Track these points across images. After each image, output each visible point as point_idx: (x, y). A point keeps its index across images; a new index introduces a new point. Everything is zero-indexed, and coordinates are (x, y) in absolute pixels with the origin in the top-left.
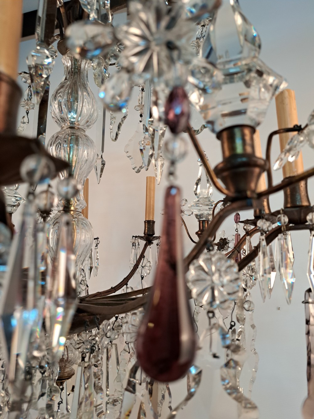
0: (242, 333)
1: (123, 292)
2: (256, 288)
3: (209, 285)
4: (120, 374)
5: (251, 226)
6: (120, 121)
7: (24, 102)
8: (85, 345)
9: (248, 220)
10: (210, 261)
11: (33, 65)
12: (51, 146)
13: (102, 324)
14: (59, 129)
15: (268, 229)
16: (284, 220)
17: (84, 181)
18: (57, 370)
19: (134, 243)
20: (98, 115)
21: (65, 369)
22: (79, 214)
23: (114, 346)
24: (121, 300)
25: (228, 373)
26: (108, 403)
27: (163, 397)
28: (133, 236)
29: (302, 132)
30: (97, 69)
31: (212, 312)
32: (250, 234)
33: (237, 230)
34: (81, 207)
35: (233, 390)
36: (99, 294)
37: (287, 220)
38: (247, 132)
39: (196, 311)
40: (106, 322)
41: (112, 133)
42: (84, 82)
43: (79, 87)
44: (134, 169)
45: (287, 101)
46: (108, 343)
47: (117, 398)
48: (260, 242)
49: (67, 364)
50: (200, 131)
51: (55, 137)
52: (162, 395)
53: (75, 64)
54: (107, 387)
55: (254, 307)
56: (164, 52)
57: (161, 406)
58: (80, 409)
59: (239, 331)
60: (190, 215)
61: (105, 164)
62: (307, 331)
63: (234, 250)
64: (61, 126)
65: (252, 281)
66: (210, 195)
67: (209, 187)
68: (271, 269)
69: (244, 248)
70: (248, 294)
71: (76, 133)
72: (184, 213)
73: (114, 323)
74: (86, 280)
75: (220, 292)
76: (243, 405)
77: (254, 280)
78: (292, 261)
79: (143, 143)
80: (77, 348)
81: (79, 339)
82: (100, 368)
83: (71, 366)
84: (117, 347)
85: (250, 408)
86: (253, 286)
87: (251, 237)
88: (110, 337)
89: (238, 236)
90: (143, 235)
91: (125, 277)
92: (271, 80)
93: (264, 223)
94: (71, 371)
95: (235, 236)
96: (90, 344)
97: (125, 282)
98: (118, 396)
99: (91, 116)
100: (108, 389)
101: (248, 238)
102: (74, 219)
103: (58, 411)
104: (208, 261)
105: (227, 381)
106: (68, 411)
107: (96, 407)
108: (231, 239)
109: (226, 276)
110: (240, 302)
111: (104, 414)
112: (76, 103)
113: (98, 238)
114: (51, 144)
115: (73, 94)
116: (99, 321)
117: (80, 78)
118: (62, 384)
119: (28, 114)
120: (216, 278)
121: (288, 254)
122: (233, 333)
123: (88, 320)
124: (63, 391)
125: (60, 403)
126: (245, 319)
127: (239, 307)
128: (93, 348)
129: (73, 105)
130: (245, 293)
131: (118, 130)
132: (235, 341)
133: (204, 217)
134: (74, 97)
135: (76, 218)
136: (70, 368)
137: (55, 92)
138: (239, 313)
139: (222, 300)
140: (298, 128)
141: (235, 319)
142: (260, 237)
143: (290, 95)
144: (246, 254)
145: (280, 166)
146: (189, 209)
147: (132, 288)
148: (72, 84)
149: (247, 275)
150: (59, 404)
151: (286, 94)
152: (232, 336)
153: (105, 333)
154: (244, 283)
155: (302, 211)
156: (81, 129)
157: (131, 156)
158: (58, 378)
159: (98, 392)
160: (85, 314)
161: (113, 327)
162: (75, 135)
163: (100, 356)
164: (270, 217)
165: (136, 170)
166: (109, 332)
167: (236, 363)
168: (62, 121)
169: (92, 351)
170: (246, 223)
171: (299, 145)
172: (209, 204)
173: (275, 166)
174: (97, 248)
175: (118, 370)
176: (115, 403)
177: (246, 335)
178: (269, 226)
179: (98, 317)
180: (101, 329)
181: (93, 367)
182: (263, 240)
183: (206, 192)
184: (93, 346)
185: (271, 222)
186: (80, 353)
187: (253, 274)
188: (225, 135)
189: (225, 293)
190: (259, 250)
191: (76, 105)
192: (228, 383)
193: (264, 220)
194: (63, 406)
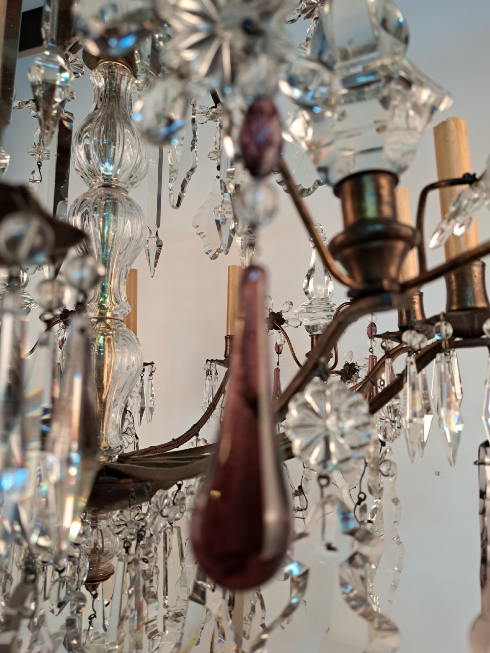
0: (378, 511)
1: (191, 447)
2: (400, 441)
3: (320, 435)
4: (185, 573)
5: (394, 343)
6: (185, 176)
7: (34, 148)
8: (128, 528)
9: (388, 333)
10: (322, 396)
11: (39, 82)
12: (73, 216)
13: (155, 496)
14: (86, 189)
15: (420, 346)
16: (446, 331)
17: (127, 272)
18: (86, 567)
19: (209, 370)
20: (148, 165)
21: (98, 565)
22: (118, 323)
23: (175, 530)
24: (187, 459)
25: (353, 575)
26: (167, 618)
27: (253, 609)
28: (208, 360)
29: (476, 186)
30: (144, 89)
31: (326, 477)
32: (392, 355)
33: (371, 350)
34: (122, 312)
35: (359, 602)
36: (152, 449)
37: (450, 330)
38: (384, 182)
39: (304, 476)
40: (161, 493)
41: (172, 196)
42: (125, 112)
43: (116, 121)
44: (207, 253)
45: (453, 137)
46: (164, 524)
47: (182, 611)
48: (406, 367)
49: (102, 558)
50: (312, 190)
51: (80, 201)
52: (252, 606)
53: (111, 84)
54: (166, 593)
55: (396, 471)
56: (240, 41)
57: (249, 622)
58: (120, 627)
59: (373, 507)
60: (297, 327)
61: (161, 246)
62: (482, 509)
63: (366, 380)
64: (90, 184)
65: (394, 431)
66: (328, 294)
67: (328, 282)
68: (424, 410)
69: (382, 378)
70: (388, 451)
71: (113, 194)
72: (288, 324)
73: (176, 494)
74: (135, 427)
75: (339, 445)
76: (376, 625)
77: (398, 427)
78: (459, 397)
79: (220, 210)
80: (116, 532)
81: (119, 519)
82: (153, 564)
83: (108, 560)
84: (180, 532)
85: (386, 630)
86: (396, 437)
87: (393, 360)
88: (167, 516)
89: (373, 359)
90: (223, 358)
91: (195, 423)
92: (425, 95)
93: (414, 336)
94: (108, 568)
95: (369, 359)
96: (136, 527)
97: (194, 431)
98: (182, 608)
99: (136, 167)
100: (167, 597)
101: (388, 361)
102: (110, 331)
103: (89, 630)
104: (319, 394)
105: (350, 587)
106: (105, 630)
107: (147, 624)
108: (362, 365)
109: (348, 418)
110: (373, 462)
111: (159, 635)
112: (113, 147)
113: (153, 363)
114: (74, 213)
115: (109, 133)
116: (151, 490)
117: (119, 106)
118: (94, 588)
119: (41, 167)
120: (331, 422)
121: (453, 388)
122: (362, 510)
123: (133, 489)
124: (98, 598)
125: (93, 616)
126: (382, 489)
127: (372, 469)
128: (141, 533)
129: (108, 151)
130: (384, 448)
131: (182, 190)
132: (366, 524)
133: (320, 329)
134: (110, 137)
135: (114, 329)
136: (108, 564)
137: (79, 129)
138: (372, 479)
139: (342, 457)
140: (470, 179)
141: (365, 490)
142: (406, 359)
143: (458, 127)
144: (386, 386)
145: (441, 241)
146: (295, 317)
147: (205, 441)
148: (106, 116)
149: (387, 420)
150: (90, 618)
151: (452, 125)
152: (361, 516)
153: (160, 510)
154: (382, 433)
155: (476, 315)
156: (121, 189)
157: (202, 233)
158: (87, 579)
159: (149, 601)
160: (130, 480)
161: (173, 500)
162: (111, 197)
163: (153, 545)
164: (425, 327)
165: (211, 254)
166: (166, 507)
167: (365, 559)
168: (92, 176)
169: (140, 537)
170: (386, 338)
171: (471, 207)
172: (328, 308)
173: (432, 242)
174: (151, 378)
175: (183, 568)
176: (178, 619)
177: (384, 514)
178: (422, 341)
179: (148, 484)
180: (153, 503)
181: (141, 562)
182: (412, 363)
183: (324, 290)
184: (141, 530)
185: (426, 336)
186: (121, 541)
187: (396, 419)
188: (347, 187)
189: (347, 447)
190: (405, 378)
191: (112, 150)
192: (352, 591)
193: (414, 332)
194: (97, 621)
